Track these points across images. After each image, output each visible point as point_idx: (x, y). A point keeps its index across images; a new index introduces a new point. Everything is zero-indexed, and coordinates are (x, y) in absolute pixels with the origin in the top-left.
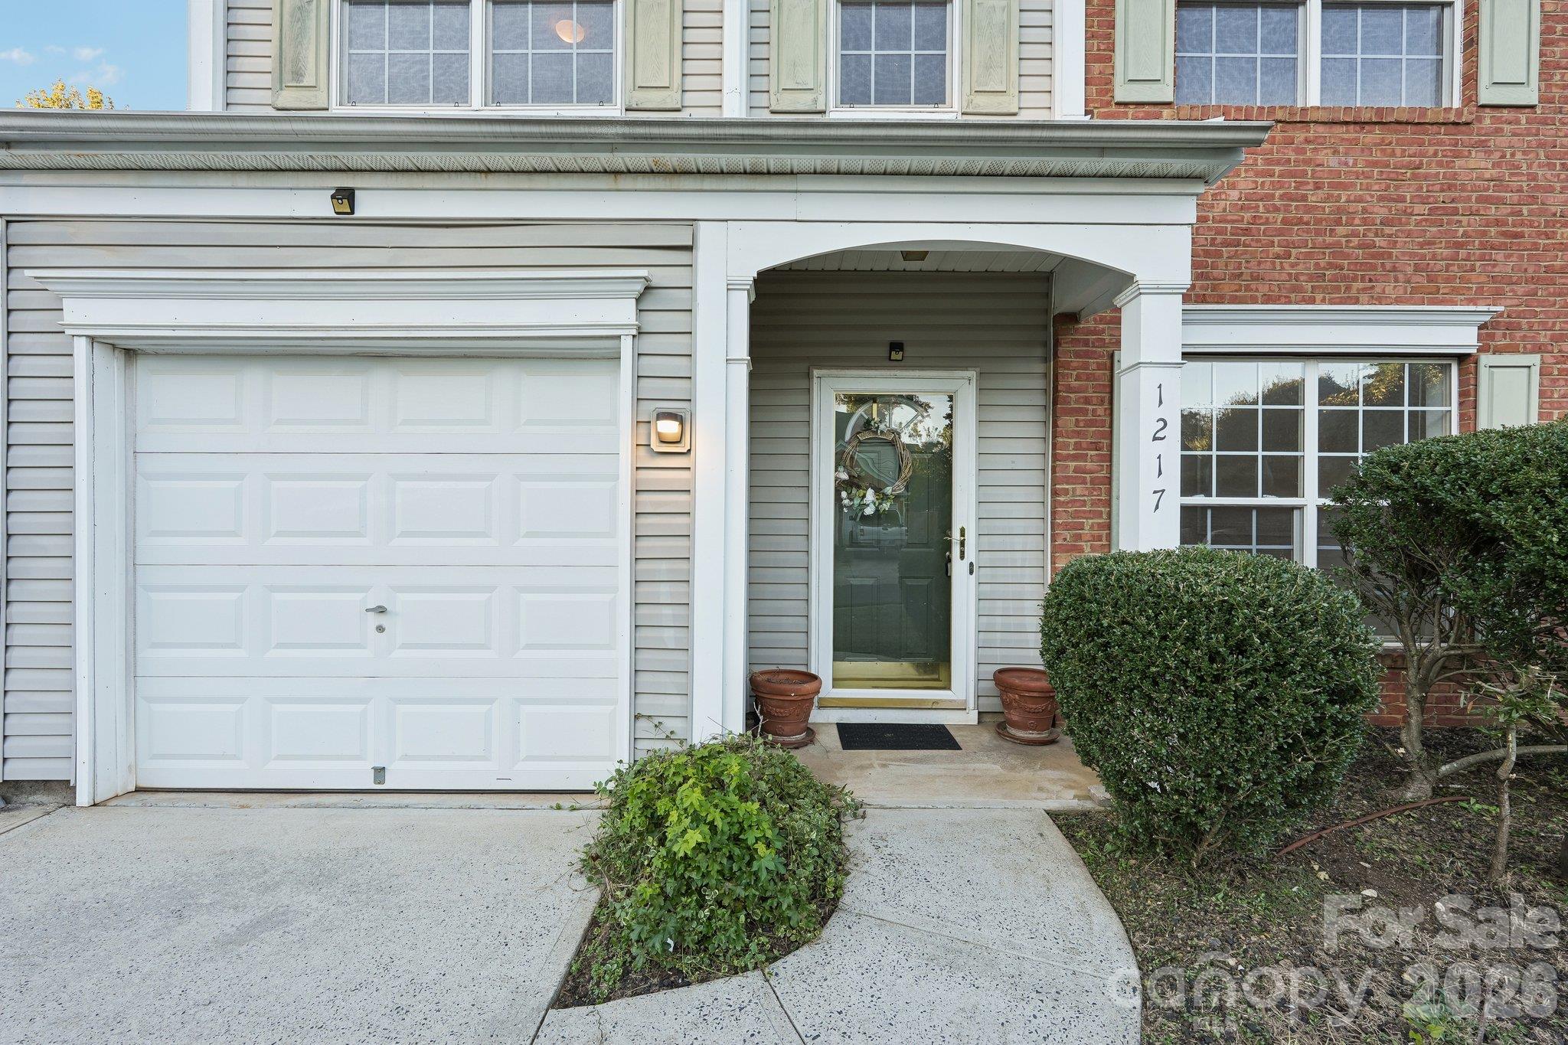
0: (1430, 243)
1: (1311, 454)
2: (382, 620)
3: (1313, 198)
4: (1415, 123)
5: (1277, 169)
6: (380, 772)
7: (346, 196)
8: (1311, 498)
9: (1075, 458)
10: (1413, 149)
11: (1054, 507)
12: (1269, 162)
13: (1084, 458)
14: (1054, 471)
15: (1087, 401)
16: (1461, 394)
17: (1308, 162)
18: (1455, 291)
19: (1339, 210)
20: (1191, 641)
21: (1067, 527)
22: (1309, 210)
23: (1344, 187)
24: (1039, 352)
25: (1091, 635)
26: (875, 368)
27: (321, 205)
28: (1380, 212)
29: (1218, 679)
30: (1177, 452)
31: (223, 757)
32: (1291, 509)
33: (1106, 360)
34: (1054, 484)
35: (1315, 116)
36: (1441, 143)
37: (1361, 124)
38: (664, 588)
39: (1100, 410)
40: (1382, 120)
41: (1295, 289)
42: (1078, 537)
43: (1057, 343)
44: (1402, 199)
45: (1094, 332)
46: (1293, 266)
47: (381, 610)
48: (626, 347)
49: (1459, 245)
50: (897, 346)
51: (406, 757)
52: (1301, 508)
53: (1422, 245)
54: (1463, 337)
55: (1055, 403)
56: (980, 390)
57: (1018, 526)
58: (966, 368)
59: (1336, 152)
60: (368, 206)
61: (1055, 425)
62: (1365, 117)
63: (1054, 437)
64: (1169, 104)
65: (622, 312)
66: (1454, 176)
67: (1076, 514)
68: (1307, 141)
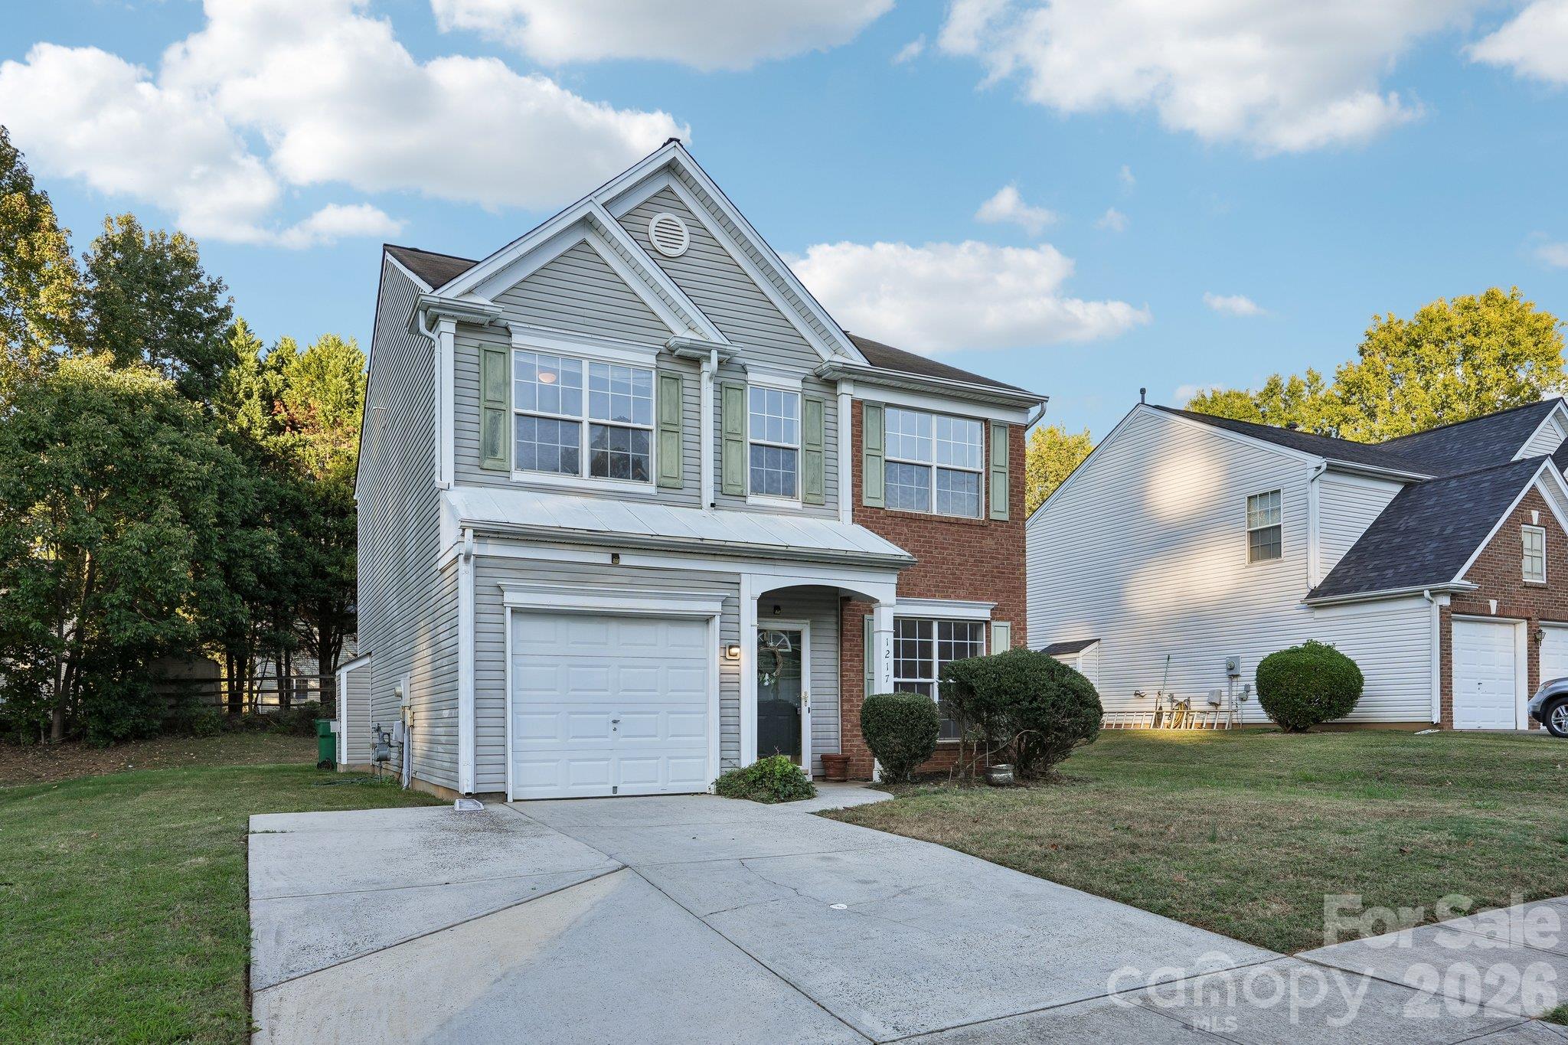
0: (975, 574)
1: (936, 660)
2: (616, 726)
3: (935, 553)
4: (968, 524)
5: (922, 539)
6: (615, 788)
7: (615, 557)
8: (935, 679)
9: (850, 661)
10: (968, 535)
11: (842, 682)
12: (919, 536)
13: (852, 660)
14: (841, 666)
15: (854, 636)
16: (987, 637)
17: (933, 537)
18: (983, 594)
19: (944, 558)
20: (901, 713)
21: (848, 691)
22: (933, 557)
23: (946, 549)
24: (834, 612)
25: (878, 714)
26: (769, 617)
27: (606, 559)
28: (958, 561)
29: (908, 721)
30: (893, 659)
31: (551, 785)
32: (929, 684)
33: (861, 618)
34: (841, 672)
35: (935, 519)
36: (977, 533)
37: (951, 523)
38: (730, 710)
39: (859, 640)
40: (957, 522)
41: (929, 591)
42: (852, 696)
43: (842, 610)
44: (965, 555)
45: (856, 606)
46: (928, 581)
47: (615, 722)
48: (717, 619)
49: (984, 576)
50: (777, 608)
51: (625, 782)
52: (932, 683)
53: (972, 575)
54: (984, 614)
55: (841, 636)
56: (812, 629)
57: (827, 691)
58: (805, 619)
59: (942, 534)
60: (624, 560)
61: (842, 646)
62: (952, 521)
63: (841, 651)
64: (883, 509)
65: (717, 607)
66: (982, 547)
67: (850, 686)
68: (932, 529)
